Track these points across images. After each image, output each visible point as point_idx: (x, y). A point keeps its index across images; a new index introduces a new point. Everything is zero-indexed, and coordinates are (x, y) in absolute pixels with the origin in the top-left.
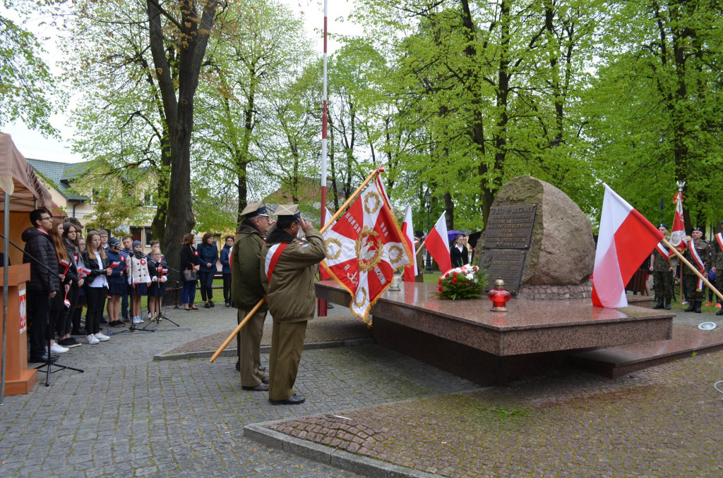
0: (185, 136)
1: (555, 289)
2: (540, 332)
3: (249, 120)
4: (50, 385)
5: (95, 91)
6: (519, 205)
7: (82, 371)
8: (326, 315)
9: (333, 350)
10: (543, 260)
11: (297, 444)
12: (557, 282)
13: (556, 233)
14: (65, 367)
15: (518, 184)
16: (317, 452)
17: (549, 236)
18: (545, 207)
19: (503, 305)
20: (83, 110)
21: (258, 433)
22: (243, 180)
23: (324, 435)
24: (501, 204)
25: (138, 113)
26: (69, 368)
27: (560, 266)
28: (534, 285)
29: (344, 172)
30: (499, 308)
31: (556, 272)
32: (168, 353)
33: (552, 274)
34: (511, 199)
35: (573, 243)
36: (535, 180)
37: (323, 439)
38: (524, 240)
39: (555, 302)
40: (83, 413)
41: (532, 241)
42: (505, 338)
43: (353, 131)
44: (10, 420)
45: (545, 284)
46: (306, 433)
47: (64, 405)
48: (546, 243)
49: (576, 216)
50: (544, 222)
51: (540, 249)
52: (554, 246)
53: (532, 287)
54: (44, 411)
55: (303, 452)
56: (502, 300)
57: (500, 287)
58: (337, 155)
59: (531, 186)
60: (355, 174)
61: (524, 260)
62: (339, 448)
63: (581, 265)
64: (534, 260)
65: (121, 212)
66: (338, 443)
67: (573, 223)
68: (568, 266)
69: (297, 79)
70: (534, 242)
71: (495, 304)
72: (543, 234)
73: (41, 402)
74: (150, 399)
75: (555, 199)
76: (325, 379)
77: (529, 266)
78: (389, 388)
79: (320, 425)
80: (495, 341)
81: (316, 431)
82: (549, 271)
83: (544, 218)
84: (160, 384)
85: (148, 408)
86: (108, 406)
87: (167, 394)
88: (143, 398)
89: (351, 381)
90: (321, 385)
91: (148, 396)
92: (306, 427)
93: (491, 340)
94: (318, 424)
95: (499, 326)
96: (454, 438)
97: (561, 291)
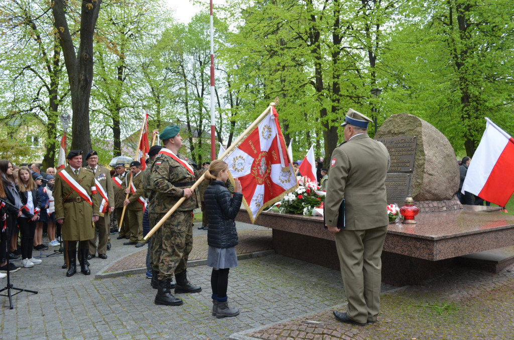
0: (87, 84)
1: (435, 204)
3: (120, 73)
4: (14, 307)
7: (36, 293)
9: (245, 261)
10: (426, 180)
12: (437, 198)
13: (434, 158)
14: (22, 290)
15: (398, 120)
17: (430, 161)
18: (424, 138)
19: (413, 218)
22: (117, 123)
24: (383, 137)
25: (28, 67)
26: (26, 291)
27: (439, 185)
28: (419, 201)
29: (196, 116)
30: (410, 221)
31: (436, 189)
32: (107, 272)
33: (433, 191)
34: (392, 132)
35: (447, 166)
36: (413, 117)
38: (408, 165)
39: (437, 214)
40: (64, 333)
41: (415, 166)
42: (437, 246)
43: (203, 83)
45: (427, 200)
47: (40, 326)
48: (427, 167)
49: (446, 145)
50: (424, 151)
51: (423, 171)
52: (433, 169)
53: (418, 203)
54: (24, 334)
56: (411, 214)
57: (410, 203)
58: (190, 103)
59: (410, 121)
60: (204, 118)
61: (410, 182)
63: (452, 184)
64: (418, 180)
65: (21, 151)
67: (445, 151)
68: (445, 184)
69: (157, 41)
70: (417, 166)
71: (406, 217)
72: (425, 160)
73: (15, 325)
74: (118, 315)
75: (430, 131)
76: (257, 287)
77: (414, 186)
78: (318, 292)
79: (303, 331)
80: (428, 249)
81: (302, 337)
82: (430, 189)
83: (424, 147)
84: (117, 300)
85: (122, 324)
86: (83, 324)
87: (130, 310)
88: (111, 315)
89: (281, 288)
90: (258, 293)
91: (113, 313)
92: (290, 334)
93: (423, 248)
94: (300, 331)
95: (433, 236)
96: (417, 334)
97: (440, 205)
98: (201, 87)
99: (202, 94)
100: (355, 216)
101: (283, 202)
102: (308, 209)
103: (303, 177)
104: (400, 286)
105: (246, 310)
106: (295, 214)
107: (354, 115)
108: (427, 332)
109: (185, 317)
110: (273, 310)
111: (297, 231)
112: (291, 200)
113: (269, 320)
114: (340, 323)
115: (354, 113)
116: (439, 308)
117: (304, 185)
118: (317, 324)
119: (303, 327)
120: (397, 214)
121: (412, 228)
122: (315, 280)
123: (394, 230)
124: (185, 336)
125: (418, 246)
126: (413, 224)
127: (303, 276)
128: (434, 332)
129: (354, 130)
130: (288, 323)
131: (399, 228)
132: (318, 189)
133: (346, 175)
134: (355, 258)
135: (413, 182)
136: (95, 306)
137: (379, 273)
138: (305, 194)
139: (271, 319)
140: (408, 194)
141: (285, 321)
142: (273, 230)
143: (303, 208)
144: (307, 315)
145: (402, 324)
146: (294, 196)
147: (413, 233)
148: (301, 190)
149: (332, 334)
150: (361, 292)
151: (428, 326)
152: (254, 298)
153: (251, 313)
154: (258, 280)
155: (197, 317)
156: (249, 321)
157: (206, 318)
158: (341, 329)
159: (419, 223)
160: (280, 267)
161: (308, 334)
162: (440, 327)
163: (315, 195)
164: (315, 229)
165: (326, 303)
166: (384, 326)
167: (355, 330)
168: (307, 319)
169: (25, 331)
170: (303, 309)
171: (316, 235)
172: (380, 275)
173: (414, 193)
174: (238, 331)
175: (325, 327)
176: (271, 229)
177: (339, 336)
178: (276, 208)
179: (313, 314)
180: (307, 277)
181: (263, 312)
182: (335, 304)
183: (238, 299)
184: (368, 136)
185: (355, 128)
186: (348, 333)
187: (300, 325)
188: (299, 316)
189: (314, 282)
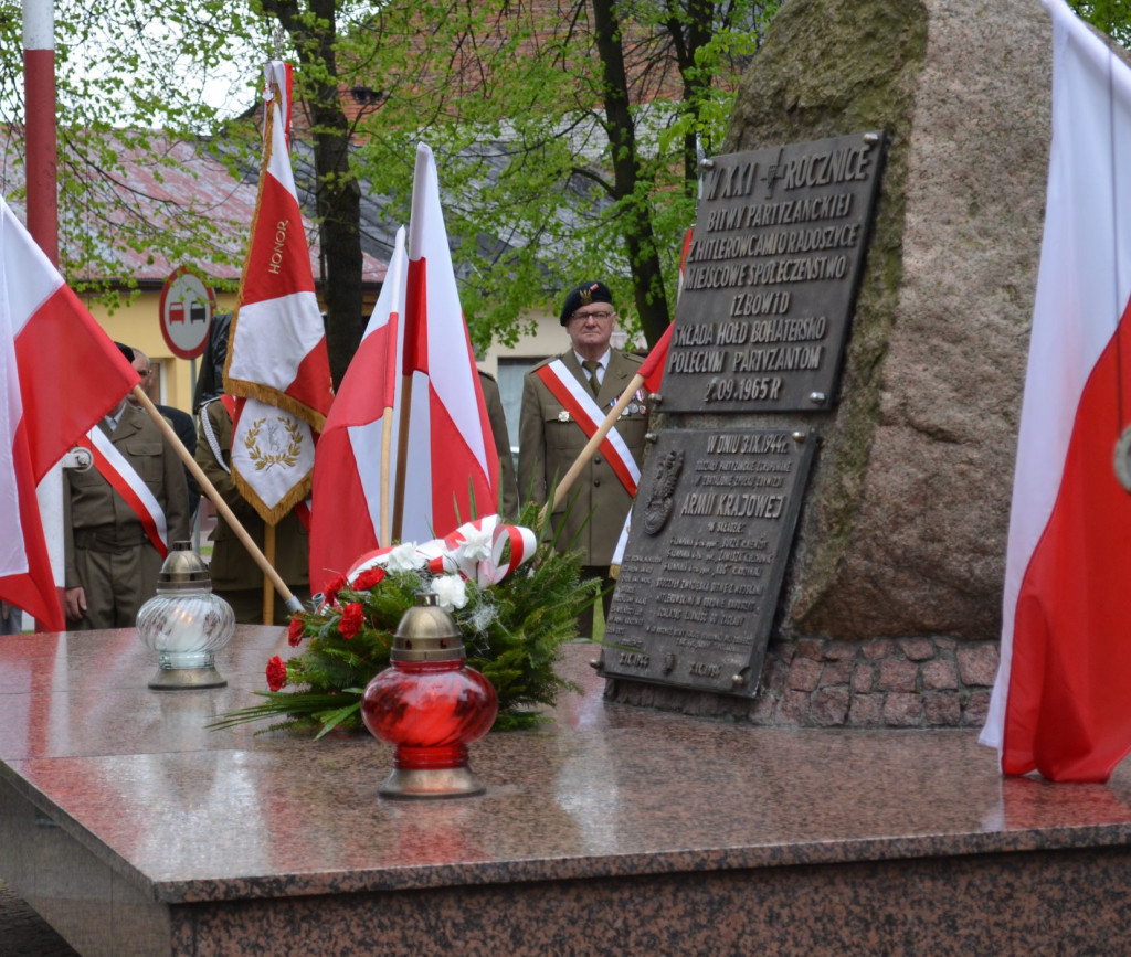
2: (452, 912)
6: (818, 139)
10: (892, 480)
18: (929, 146)
30: (425, 778)
34: (791, 100)
41: (852, 363)
48: (913, 379)
50: (907, 242)
52: (966, 390)
61: (807, 487)
64: (848, 480)
70: (858, 365)
71: (409, 751)
72: (895, 320)
77: (824, 523)
135: (825, 490)
173: (816, 577)
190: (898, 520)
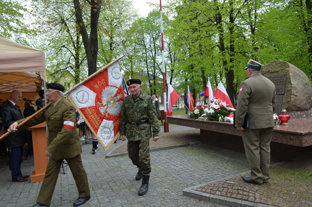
0: (95, 53)
1: (299, 113)
3: (111, 46)
4: (65, 173)
5: (44, 37)
6: (276, 74)
8: (168, 132)
9: (185, 148)
10: (293, 99)
11: (218, 198)
12: (300, 109)
13: (298, 86)
15: (274, 64)
16: (232, 202)
17: (295, 88)
18: (291, 74)
19: (286, 122)
20: (40, 46)
21: (192, 193)
23: (231, 193)
24: (265, 74)
25: (64, 46)
27: (301, 102)
28: (289, 111)
30: (285, 123)
31: (299, 104)
32: (112, 154)
33: (297, 106)
34: (271, 71)
35: (306, 90)
36: (284, 62)
37: (231, 195)
38: (281, 90)
39: (300, 119)
40: (93, 188)
41: (286, 91)
42: (305, 138)
43: (155, 50)
44: (59, 194)
45: (294, 111)
46: (220, 192)
48: (293, 91)
49: (305, 78)
50: (291, 81)
51: (291, 94)
52: (297, 92)
55: (222, 202)
56: (286, 119)
57: (285, 113)
58: (149, 61)
59: (282, 65)
60: (156, 69)
61: (282, 100)
62: (243, 200)
63: (309, 101)
64: (288, 99)
66: (242, 197)
67: (304, 81)
68: (304, 101)
69: (130, 28)
70: (287, 91)
71: (282, 121)
72: (292, 87)
73: (67, 183)
74: (120, 178)
75: (295, 70)
76: (194, 162)
77: (285, 103)
78: (230, 165)
79: (226, 188)
80: (299, 140)
81: (225, 191)
82: (296, 104)
83: (291, 79)
84: (118, 170)
85: (123, 183)
86: (102, 183)
87: (126, 175)
88: (116, 178)
89: (208, 163)
90: (195, 165)
91: (117, 176)
92: (218, 189)
93: (295, 139)
94: (224, 187)
95: (302, 132)
96: (295, 190)
97: (302, 114)
98: (154, 52)
99: (155, 56)
100: (255, 121)
101: (207, 114)
102: (222, 118)
103: (218, 100)
104: (279, 162)
105: (190, 175)
106: (214, 121)
107: (252, 63)
108: (301, 189)
109: (156, 179)
110: (205, 175)
111: (216, 131)
112: (211, 113)
113: (204, 181)
114: (246, 183)
115: (252, 61)
116: (306, 175)
117: (219, 104)
118: (233, 184)
119: (226, 185)
120: (276, 120)
121: (286, 127)
122: (227, 158)
123: (276, 129)
124: (158, 189)
125: (292, 138)
126: (287, 125)
127: (220, 156)
128: (306, 189)
129: (252, 71)
130: (216, 183)
131: (278, 127)
132: (227, 106)
133: (248, 96)
134: (255, 145)
135: (285, 100)
136: (107, 173)
137: (269, 155)
138: (220, 109)
139: (205, 181)
140: (282, 107)
141: (213, 182)
142: (201, 130)
143: (219, 117)
144: (226, 178)
145: (284, 184)
146: (213, 110)
147: (289, 130)
148: (217, 107)
149: (243, 190)
150: (259, 165)
151: (301, 185)
152: (194, 168)
153: (193, 177)
154: (195, 158)
155: (163, 179)
156: (193, 181)
157: (168, 180)
158: (248, 187)
159: (290, 124)
160: (206, 151)
161: (229, 190)
162: (309, 186)
163: (225, 109)
164: (226, 129)
165: (236, 171)
166: (274, 186)
167: (256, 187)
168: (227, 181)
169: (73, 186)
170: (223, 175)
171: (227, 133)
172: (270, 155)
173: (286, 107)
174: (187, 187)
175: (238, 185)
176: (199, 129)
177: (248, 191)
178: (203, 118)
179: (229, 177)
180: (222, 157)
181: (200, 176)
182: (241, 172)
183: (185, 169)
184: (260, 74)
185: (253, 70)
186: (253, 189)
187: (223, 184)
188: (222, 179)
189: (227, 159)
190: (293, 102)
